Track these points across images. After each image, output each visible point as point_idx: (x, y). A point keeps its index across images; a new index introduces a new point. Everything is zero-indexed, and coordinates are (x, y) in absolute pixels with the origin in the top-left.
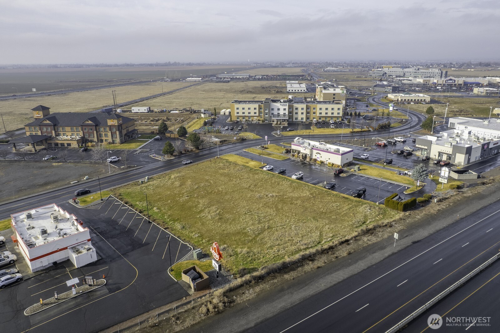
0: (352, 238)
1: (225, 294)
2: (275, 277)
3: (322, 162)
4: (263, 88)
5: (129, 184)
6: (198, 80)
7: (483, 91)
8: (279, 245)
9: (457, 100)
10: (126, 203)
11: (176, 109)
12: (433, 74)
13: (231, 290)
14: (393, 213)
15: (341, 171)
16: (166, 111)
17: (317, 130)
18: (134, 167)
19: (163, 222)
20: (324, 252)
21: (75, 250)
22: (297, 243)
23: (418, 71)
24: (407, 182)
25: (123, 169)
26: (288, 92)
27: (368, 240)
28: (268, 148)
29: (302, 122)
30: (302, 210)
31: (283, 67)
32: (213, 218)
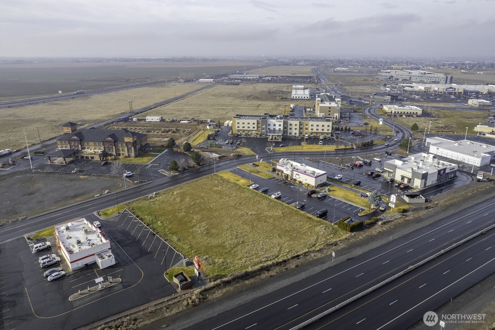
0: (303, 254)
1: (201, 293)
2: (238, 282)
3: (300, 182)
4: (270, 93)
6: (210, 82)
7: (476, 103)
8: (247, 257)
9: (447, 112)
10: (137, 217)
11: (186, 119)
13: (206, 290)
14: (342, 233)
15: (313, 192)
16: (176, 120)
17: (307, 146)
18: (146, 182)
19: (164, 235)
20: (278, 264)
21: (100, 256)
22: (261, 256)
23: (423, 75)
24: (365, 204)
26: (292, 99)
27: (314, 256)
28: (258, 166)
29: (295, 137)
30: (272, 228)
31: (294, 65)
32: (202, 233)
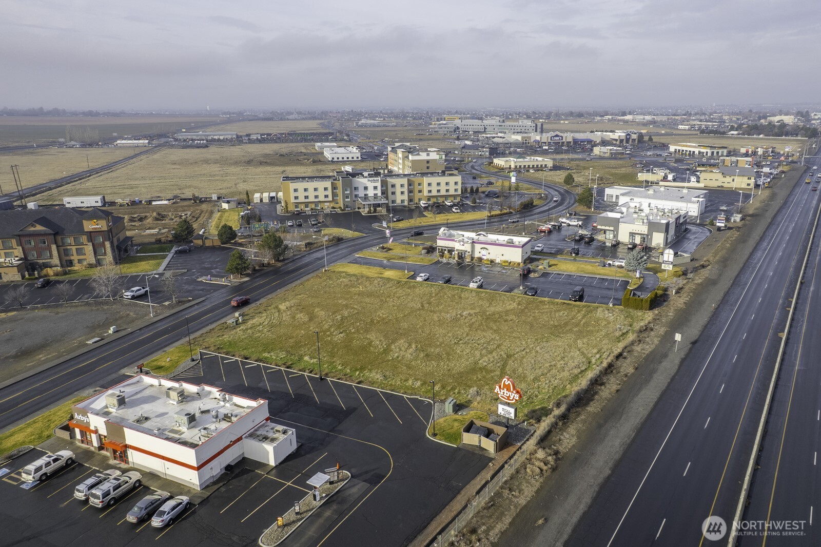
0: (622, 350)
1: (541, 445)
2: (579, 413)
3: (492, 261)
5: (213, 329)
6: (143, 144)
7: (606, 151)
8: (543, 374)
9: (581, 163)
10: (246, 358)
12: (524, 128)
14: (640, 314)
15: (528, 270)
16: (140, 201)
17: (438, 217)
18: (190, 301)
19: (345, 375)
21: (260, 438)
22: (564, 367)
23: (503, 124)
24: (621, 275)
25: (170, 307)
26: (334, 161)
27: (642, 349)
28: (391, 249)
30: (528, 327)
31: (281, 120)
32: (416, 357)
